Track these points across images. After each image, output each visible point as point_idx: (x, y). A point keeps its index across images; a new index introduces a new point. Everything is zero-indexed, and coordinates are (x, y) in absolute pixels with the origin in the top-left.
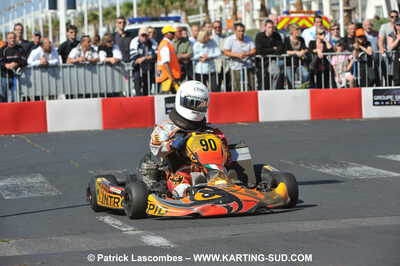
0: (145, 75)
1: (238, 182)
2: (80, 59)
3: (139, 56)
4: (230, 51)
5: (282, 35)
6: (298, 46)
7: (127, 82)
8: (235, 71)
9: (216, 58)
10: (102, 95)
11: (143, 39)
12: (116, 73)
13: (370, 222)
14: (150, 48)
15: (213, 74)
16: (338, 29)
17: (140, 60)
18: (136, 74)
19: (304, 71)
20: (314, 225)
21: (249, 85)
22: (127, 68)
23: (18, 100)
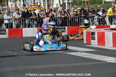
4: (15, 17)
6: (34, 15)
13: (55, 65)
16: (46, 10)
20: (39, 66)
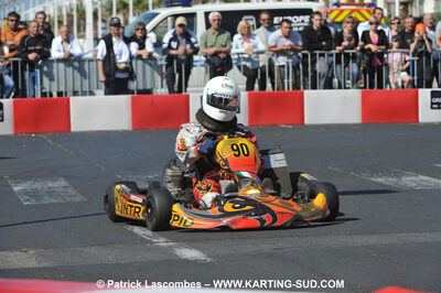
1: (273, 191)
7: (159, 78)
8: (279, 67)
11: (180, 30)
13: (427, 237)
14: (189, 41)
18: (169, 70)
20: (364, 239)
21: (294, 84)
22: (159, 63)
23: (38, 96)
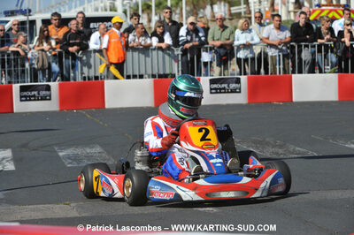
0: (192, 59)
2: (135, 44)
3: (187, 42)
4: (268, 38)
5: (314, 26)
7: (176, 64)
8: (272, 56)
9: (255, 45)
10: (154, 76)
11: (191, 27)
12: (167, 57)
14: (197, 35)
15: (253, 59)
17: (188, 46)
18: (184, 58)
19: (333, 58)
20: (340, 194)
21: (284, 69)
22: (176, 53)
23: (79, 79)
